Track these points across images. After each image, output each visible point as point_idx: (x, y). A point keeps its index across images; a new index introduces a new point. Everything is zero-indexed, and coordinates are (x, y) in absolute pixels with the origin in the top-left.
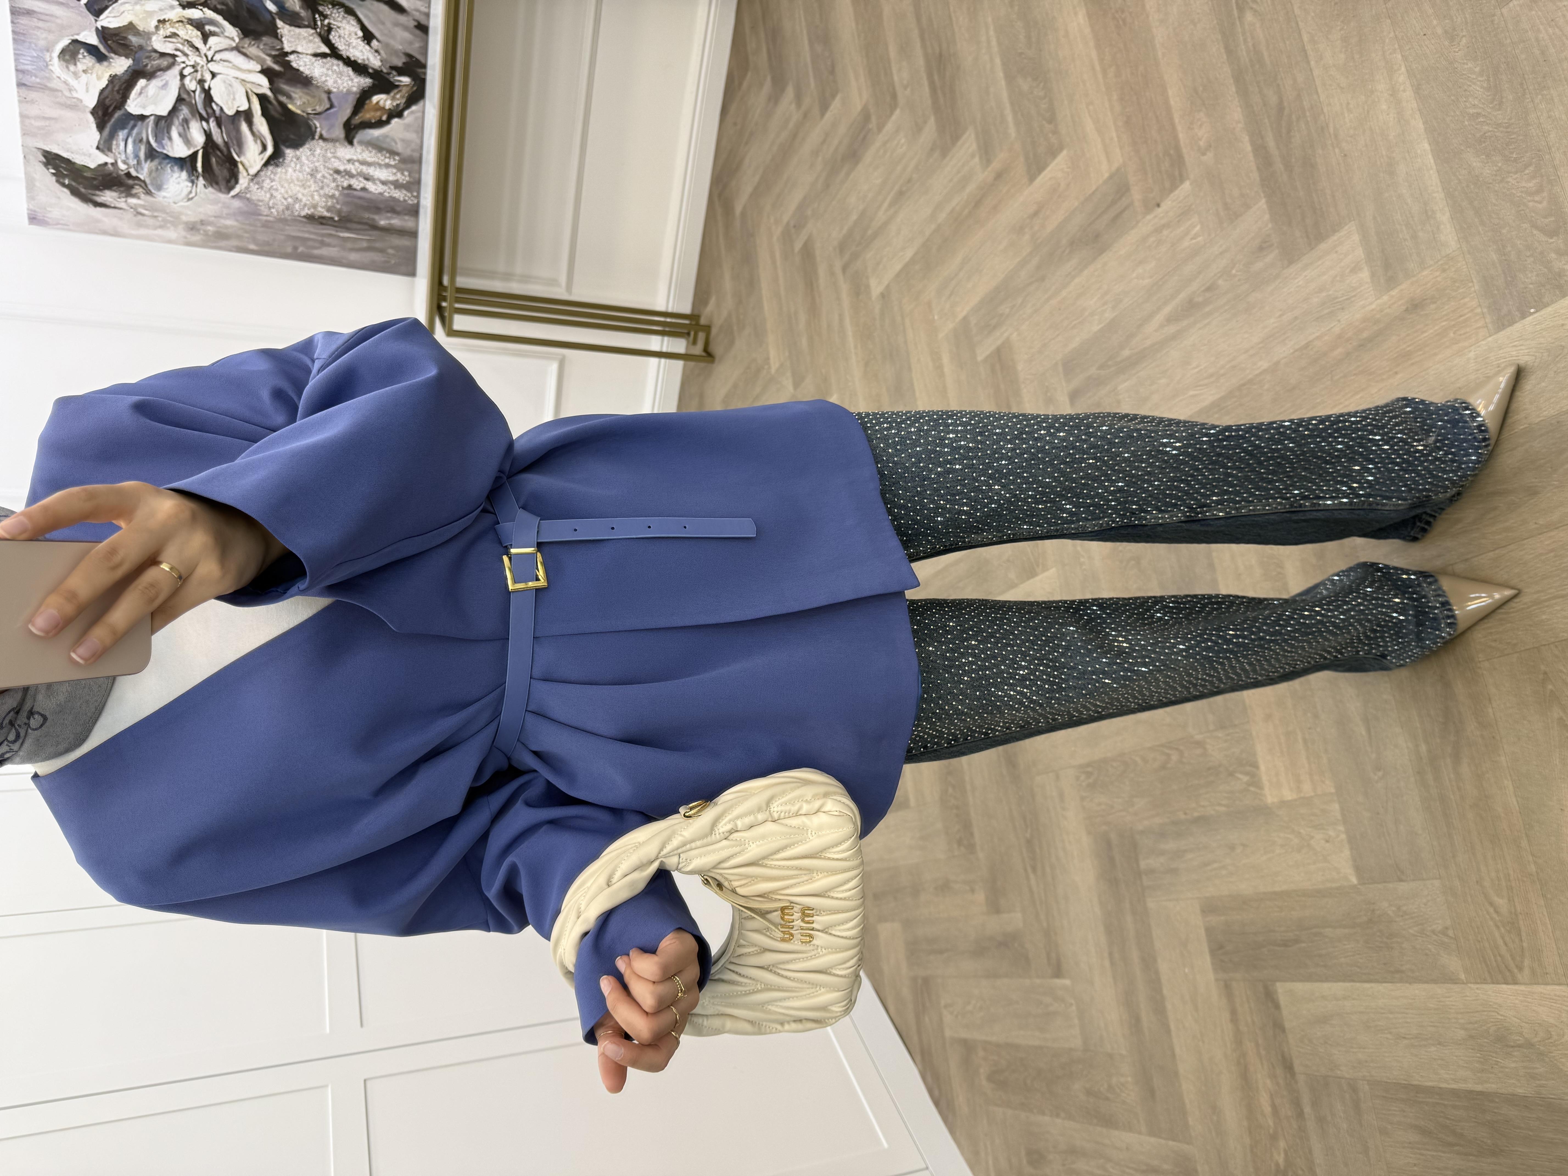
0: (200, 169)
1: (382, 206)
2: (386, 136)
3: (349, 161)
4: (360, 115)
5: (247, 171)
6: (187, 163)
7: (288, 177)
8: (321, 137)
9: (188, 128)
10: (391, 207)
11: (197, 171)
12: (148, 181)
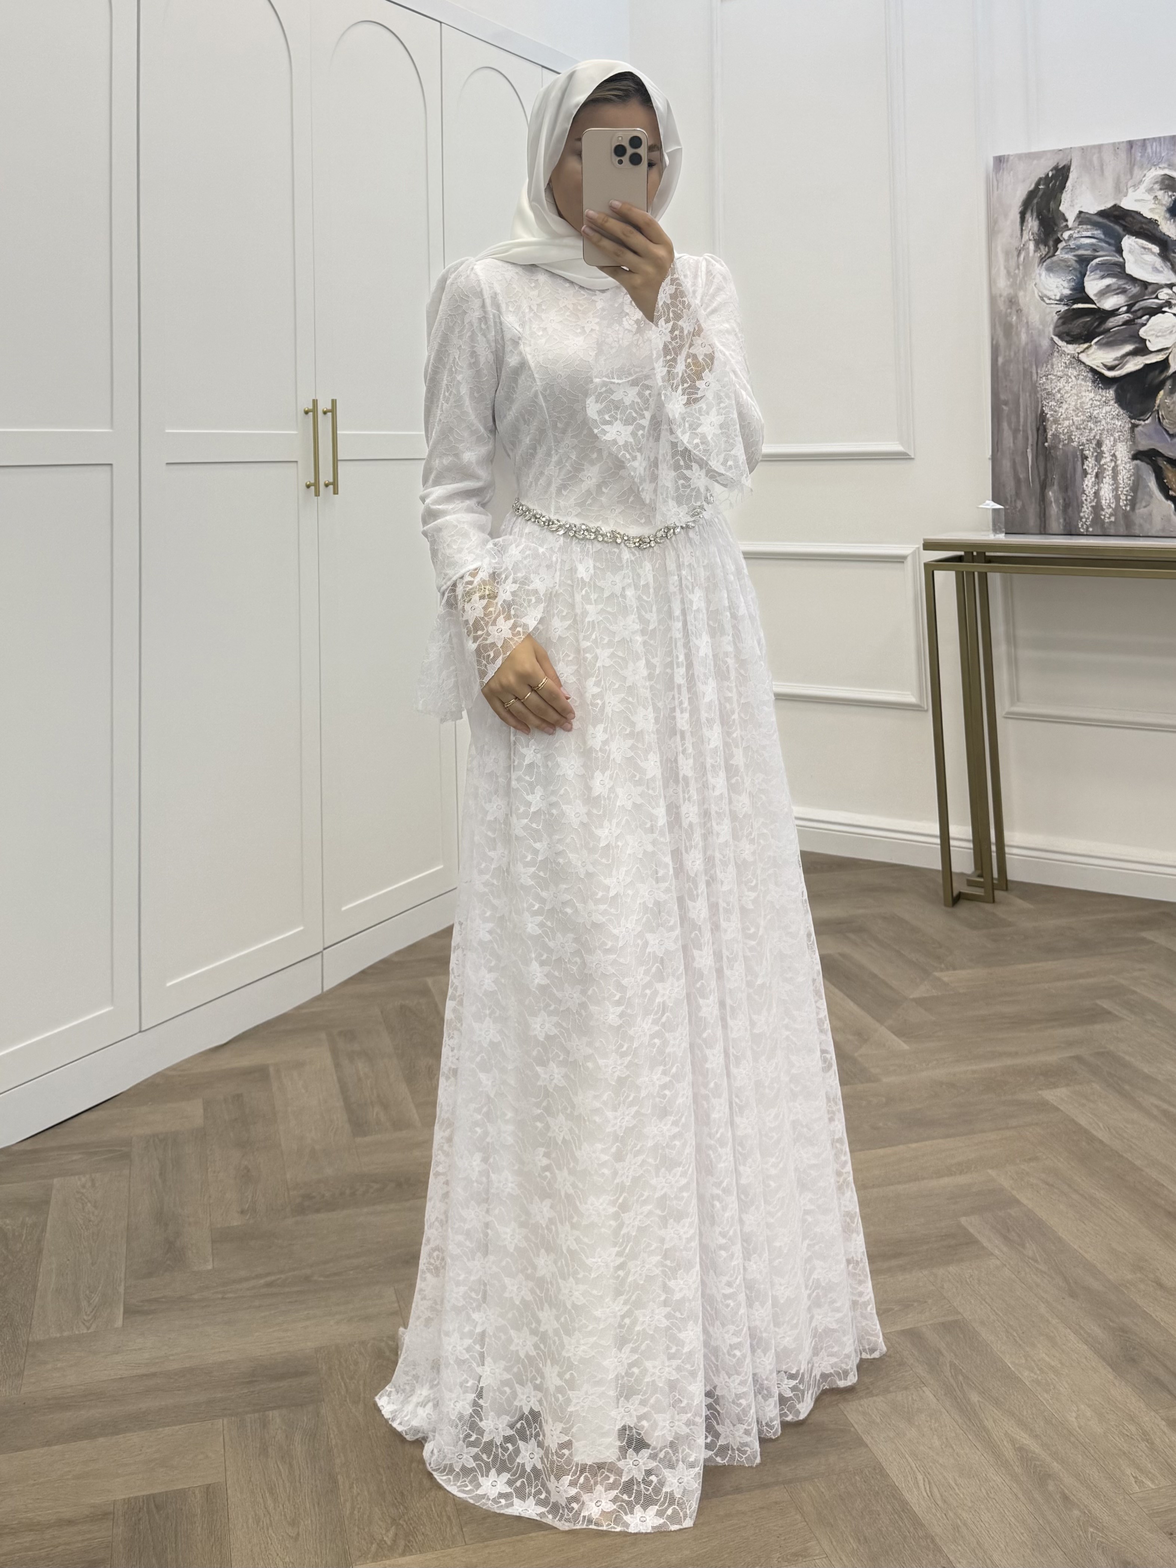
0: (1076, 306)
1: (1070, 493)
2: (1151, 497)
3: (1114, 455)
4: (1168, 466)
5: (1082, 352)
6: (1079, 293)
7: (1084, 394)
8: (1134, 426)
9: (1117, 294)
10: (1071, 504)
11: (1074, 303)
12: (1055, 258)
